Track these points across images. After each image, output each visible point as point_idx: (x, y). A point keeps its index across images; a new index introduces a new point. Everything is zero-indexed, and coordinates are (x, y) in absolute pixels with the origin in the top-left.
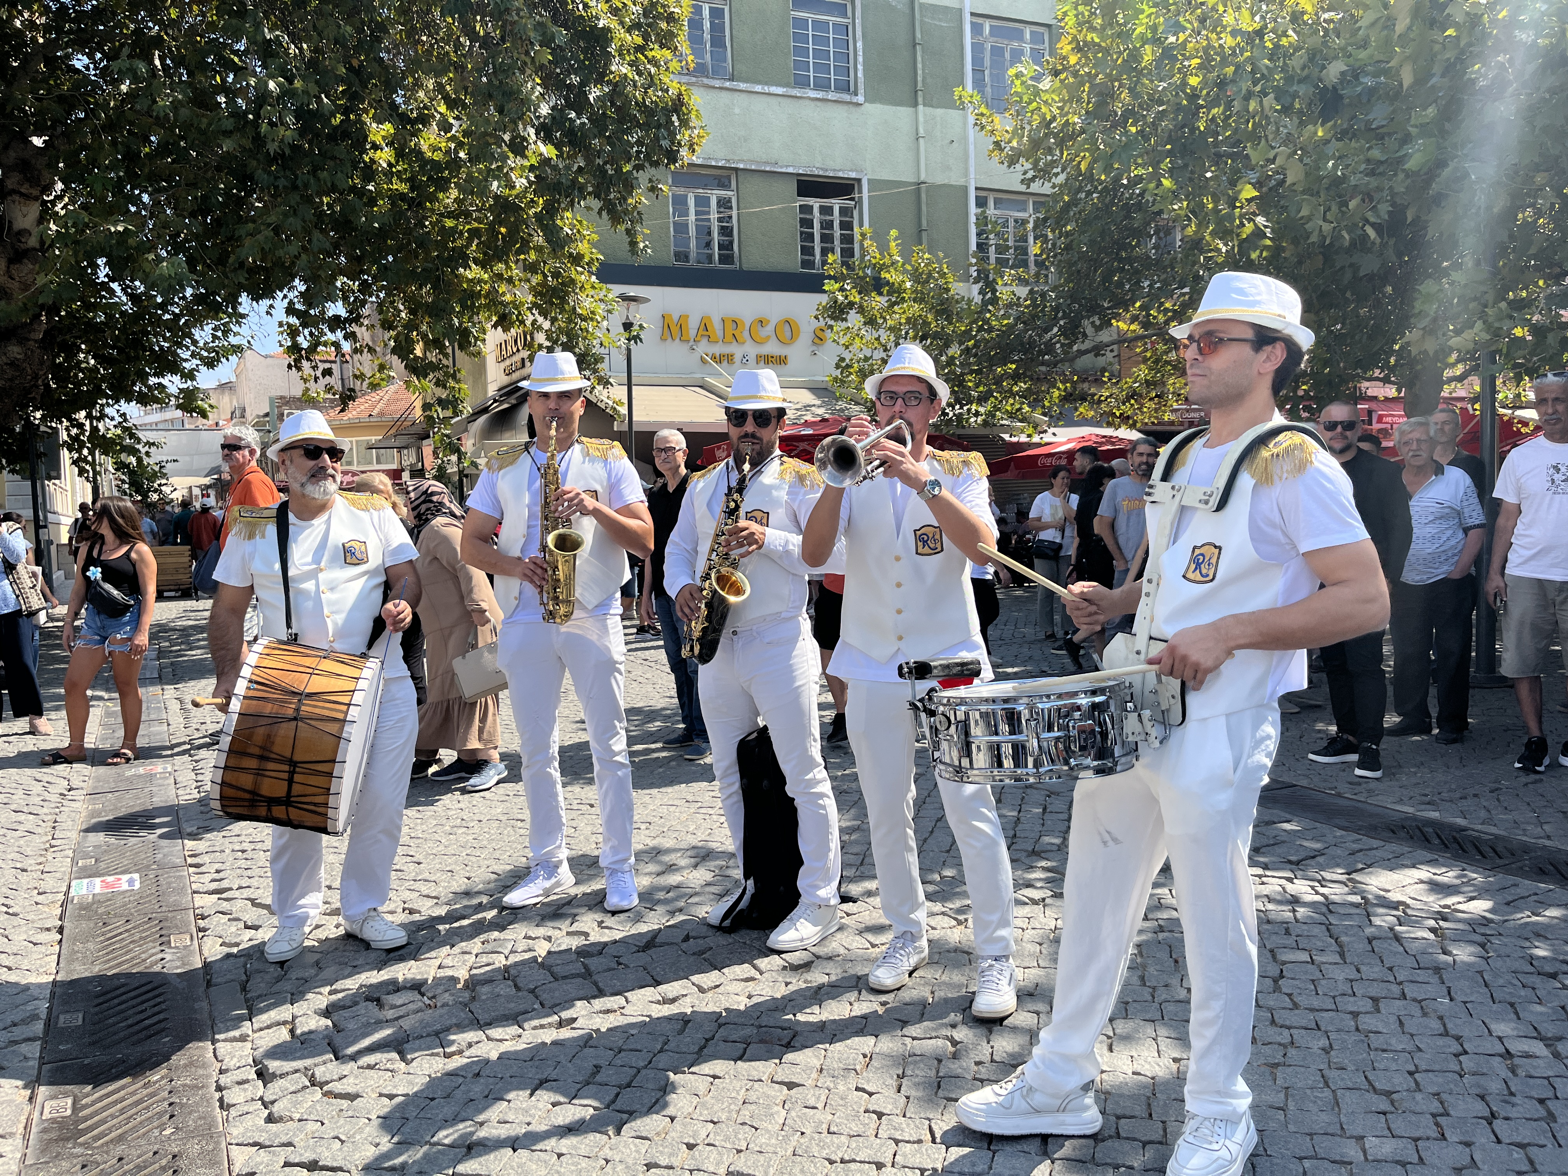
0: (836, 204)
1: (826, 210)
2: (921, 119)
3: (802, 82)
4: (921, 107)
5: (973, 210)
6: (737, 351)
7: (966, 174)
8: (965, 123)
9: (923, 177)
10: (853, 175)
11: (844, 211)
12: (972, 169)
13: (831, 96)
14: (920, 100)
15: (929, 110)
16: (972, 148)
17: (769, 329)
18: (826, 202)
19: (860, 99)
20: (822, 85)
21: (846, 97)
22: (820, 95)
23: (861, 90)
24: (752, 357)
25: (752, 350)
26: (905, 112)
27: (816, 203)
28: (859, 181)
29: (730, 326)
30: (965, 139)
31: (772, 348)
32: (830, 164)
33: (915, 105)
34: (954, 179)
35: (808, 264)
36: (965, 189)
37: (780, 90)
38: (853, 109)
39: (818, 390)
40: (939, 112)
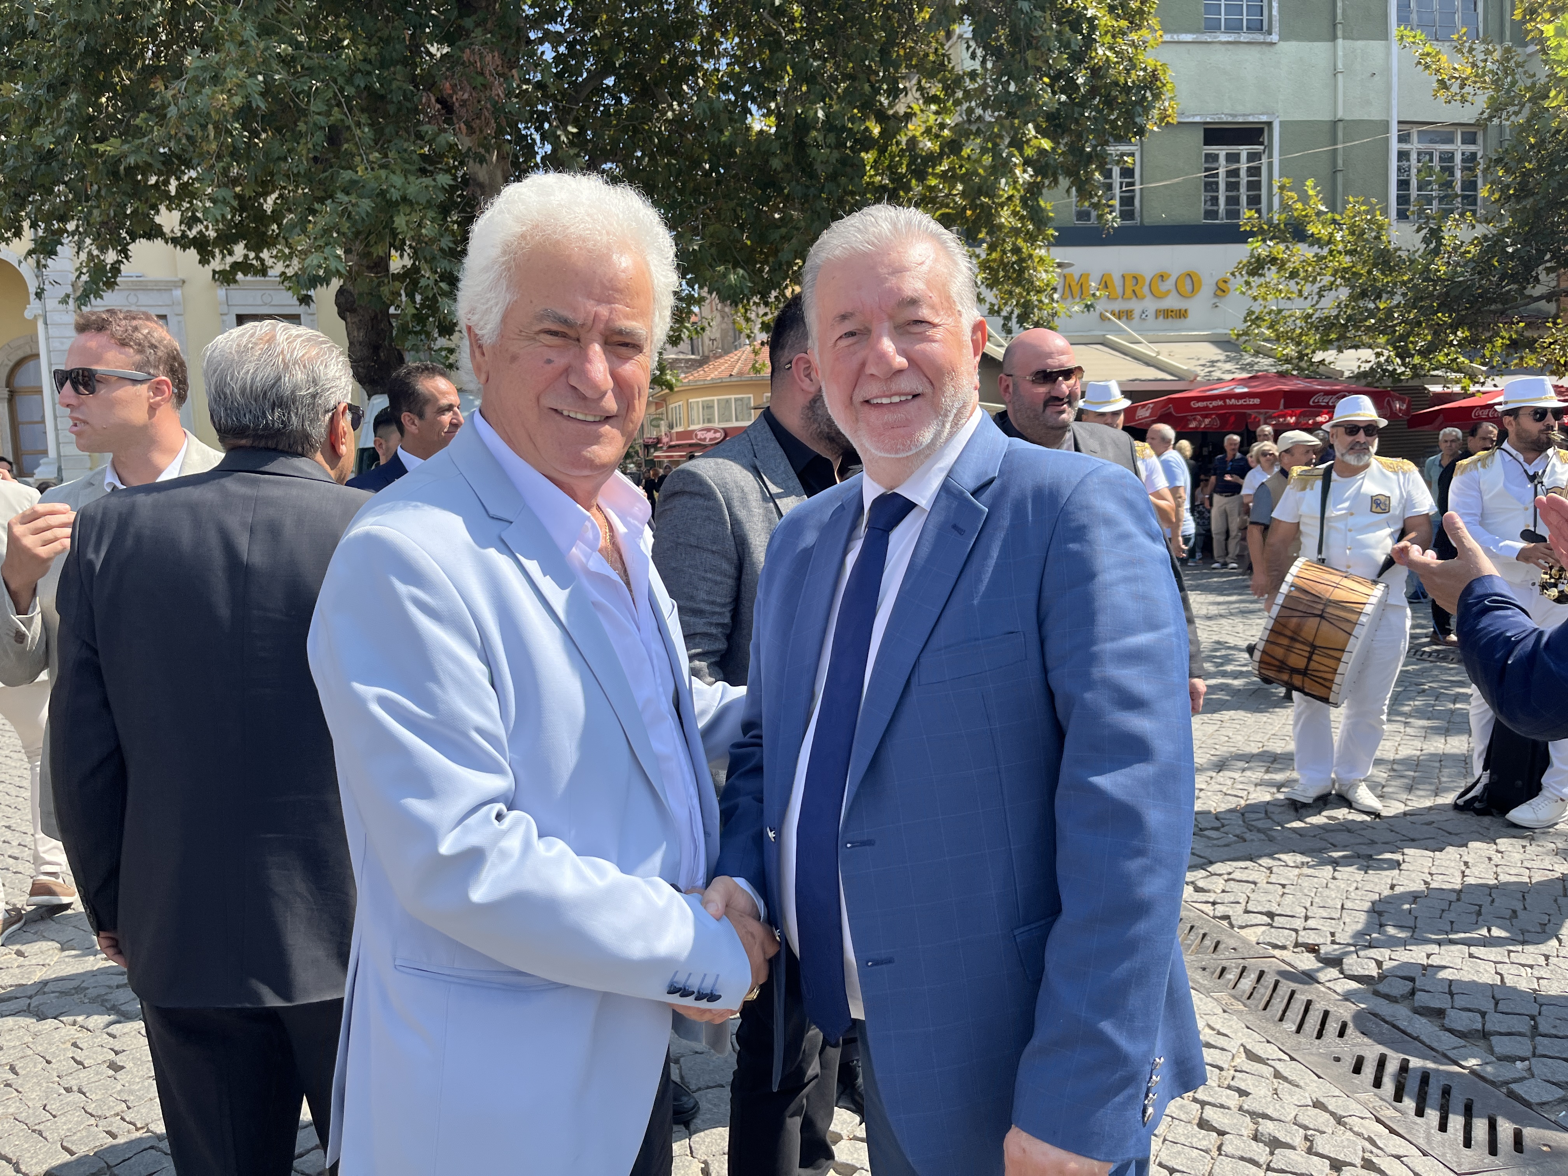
0: (1244, 151)
1: (1233, 158)
2: (1340, 53)
3: (1213, 26)
4: (1340, 41)
5: (1395, 146)
6: (1136, 306)
7: (1388, 109)
8: (1388, 54)
9: (1340, 115)
10: (1264, 118)
11: (1252, 157)
12: (1394, 102)
13: (1244, 37)
14: (1339, 33)
15: (1348, 43)
16: (1395, 80)
17: (1169, 284)
18: (1233, 149)
19: (1275, 38)
20: (1234, 27)
21: (1260, 37)
22: (1231, 38)
23: (1276, 29)
24: (1151, 311)
25: (1151, 305)
26: (1321, 48)
27: (1222, 151)
28: (1270, 124)
29: (1129, 282)
30: (1388, 70)
31: (1172, 302)
32: (1240, 109)
33: (1334, 38)
34: (1374, 114)
35: (1211, 214)
36: (1386, 125)
37: (1189, 37)
38: (1265, 48)
39: (1222, 343)
40: (1360, 44)
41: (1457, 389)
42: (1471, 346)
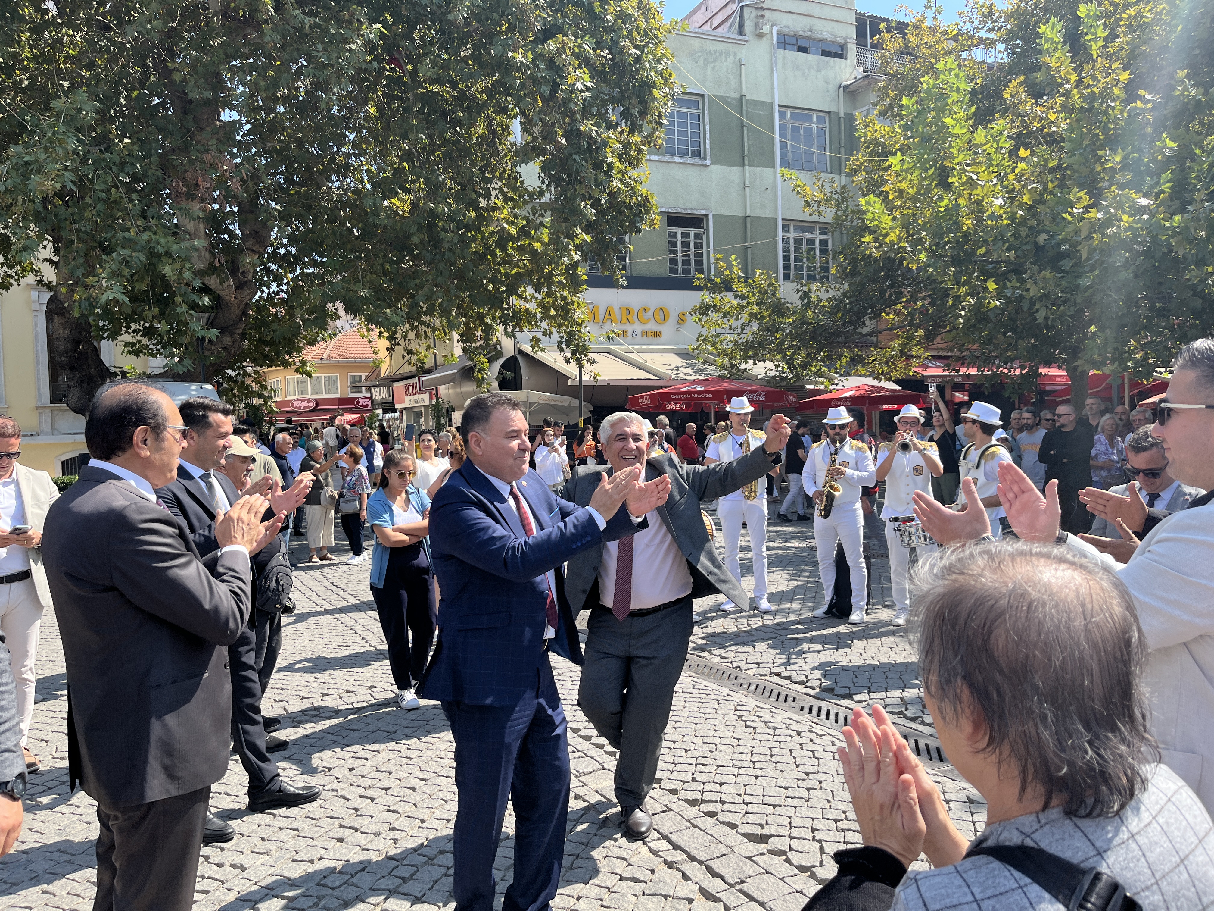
0: (692, 231)
1: (685, 235)
2: (747, 175)
3: (670, 152)
4: (747, 167)
5: (780, 233)
6: (630, 329)
7: (776, 211)
8: (775, 177)
9: (748, 213)
10: (703, 212)
11: (697, 235)
12: (780, 207)
13: (690, 160)
14: (746, 162)
15: (752, 169)
16: (779, 193)
17: (649, 314)
18: (686, 230)
19: (708, 162)
20: (683, 153)
21: (699, 161)
22: (682, 160)
23: (708, 157)
24: (639, 332)
25: (638, 328)
26: (736, 170)
27: (679, 231)
28: (707, 216)
29: (625, 312)
30: (775, 187)
31: (651, 326)
32: (689, 205)
33: (743, 165)
34: (768, 214)
35: (674, 271)
36: (775, 220)
37: (656, 158)
38: (702, 168)
39: (683, 354)
40: (758, 170)
41: (822, 387)
42: (830, 360)
